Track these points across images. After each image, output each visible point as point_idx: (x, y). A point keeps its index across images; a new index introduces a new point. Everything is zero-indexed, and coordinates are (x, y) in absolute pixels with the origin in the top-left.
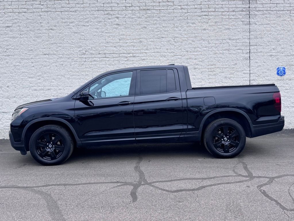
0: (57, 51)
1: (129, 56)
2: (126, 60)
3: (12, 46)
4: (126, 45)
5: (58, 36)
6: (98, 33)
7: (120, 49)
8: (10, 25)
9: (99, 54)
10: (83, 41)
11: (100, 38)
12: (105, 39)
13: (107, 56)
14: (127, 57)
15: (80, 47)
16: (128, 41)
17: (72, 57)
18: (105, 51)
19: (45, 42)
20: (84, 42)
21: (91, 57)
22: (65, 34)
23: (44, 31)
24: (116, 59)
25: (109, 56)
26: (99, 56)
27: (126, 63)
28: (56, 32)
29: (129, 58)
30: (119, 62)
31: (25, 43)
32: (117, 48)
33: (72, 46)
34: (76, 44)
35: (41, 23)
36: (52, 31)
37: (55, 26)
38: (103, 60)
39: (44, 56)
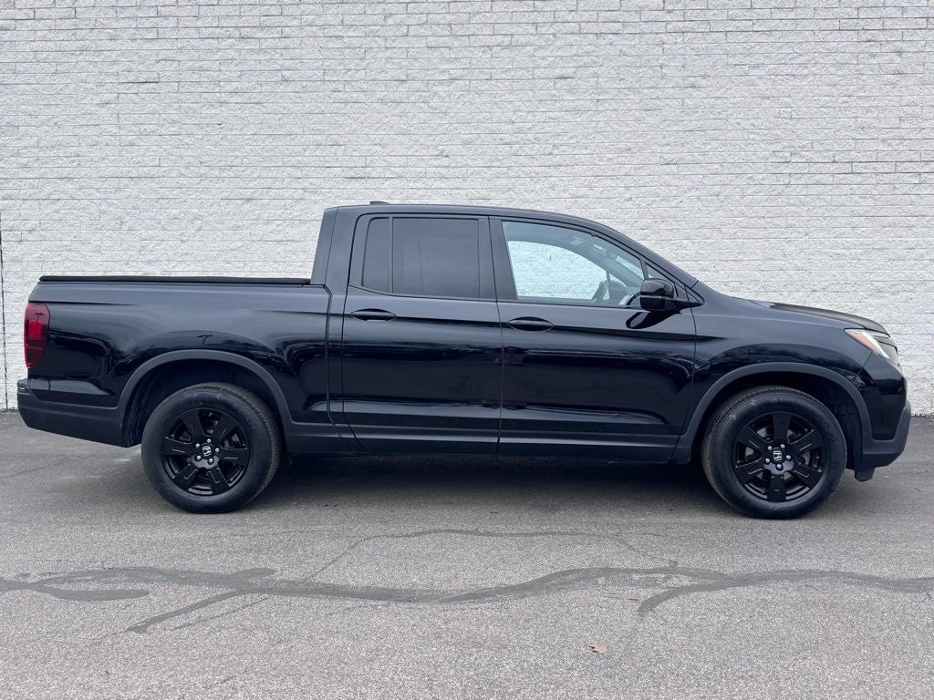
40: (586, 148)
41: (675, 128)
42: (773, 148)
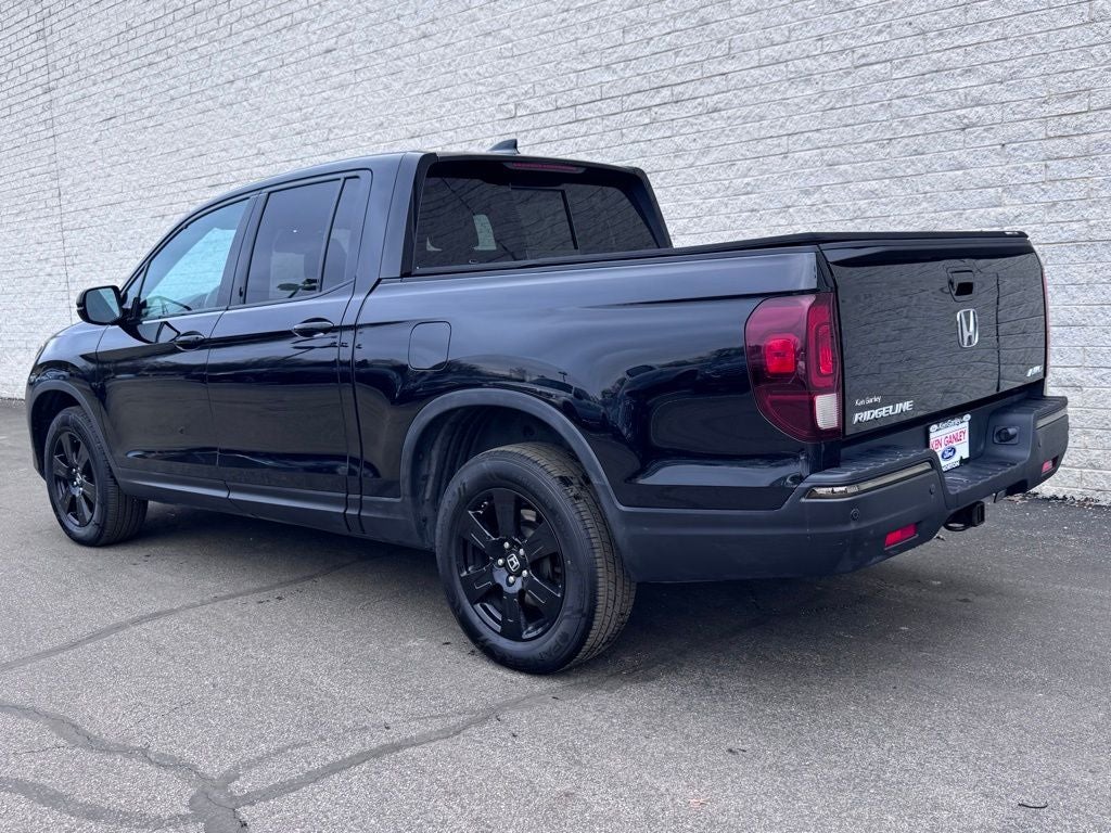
0: (440, 119)
1: (658, 101)
2: (647, 121)
3: (340, 119)
4: (647, 51)
5: (443, 57)
6: (552, 19)
7: (628, 73)
8: (331, 43)
9: (557, 108)
10: (508, 64)
11: (560, 40)
12: (577, 39)
13: (583, 112)
14: (649, 108)
15: (502, 88)
16: (654, 31)
17: (481, 135)
18: (574, 92)
19: (410, 89)
20: (512, 68)
21: (530, 127)
22: (459, 45)
23: (408, 47)
24: (612, 122)
25: (589, 111)
26: (557, 117)
27: (646, 135)
28: (435, 45)
29: (656, 109)
30: (623, 135)
31: (365, 103)
32: (615, 72)
33: (480, 88)
34: (490, 80)
35: (398, 18)
36: (428, 44)
37: (433, 21)
38: (568, 135)
39: (411, 141)
40: (351, 129)
41: (416, 91)
42: (498, 101)
